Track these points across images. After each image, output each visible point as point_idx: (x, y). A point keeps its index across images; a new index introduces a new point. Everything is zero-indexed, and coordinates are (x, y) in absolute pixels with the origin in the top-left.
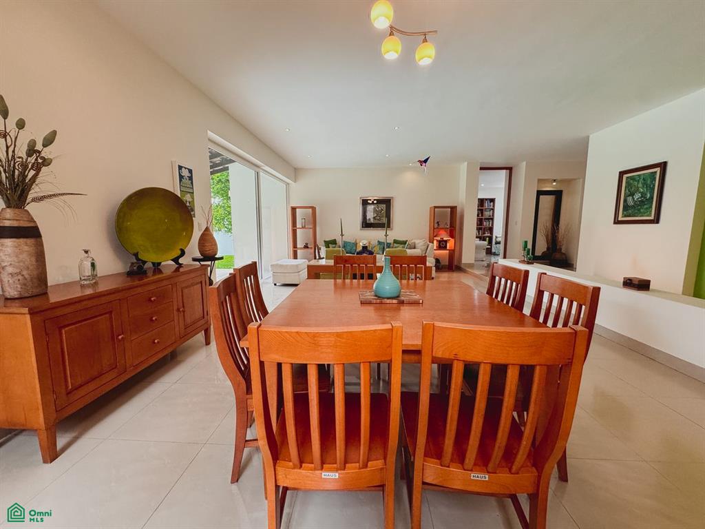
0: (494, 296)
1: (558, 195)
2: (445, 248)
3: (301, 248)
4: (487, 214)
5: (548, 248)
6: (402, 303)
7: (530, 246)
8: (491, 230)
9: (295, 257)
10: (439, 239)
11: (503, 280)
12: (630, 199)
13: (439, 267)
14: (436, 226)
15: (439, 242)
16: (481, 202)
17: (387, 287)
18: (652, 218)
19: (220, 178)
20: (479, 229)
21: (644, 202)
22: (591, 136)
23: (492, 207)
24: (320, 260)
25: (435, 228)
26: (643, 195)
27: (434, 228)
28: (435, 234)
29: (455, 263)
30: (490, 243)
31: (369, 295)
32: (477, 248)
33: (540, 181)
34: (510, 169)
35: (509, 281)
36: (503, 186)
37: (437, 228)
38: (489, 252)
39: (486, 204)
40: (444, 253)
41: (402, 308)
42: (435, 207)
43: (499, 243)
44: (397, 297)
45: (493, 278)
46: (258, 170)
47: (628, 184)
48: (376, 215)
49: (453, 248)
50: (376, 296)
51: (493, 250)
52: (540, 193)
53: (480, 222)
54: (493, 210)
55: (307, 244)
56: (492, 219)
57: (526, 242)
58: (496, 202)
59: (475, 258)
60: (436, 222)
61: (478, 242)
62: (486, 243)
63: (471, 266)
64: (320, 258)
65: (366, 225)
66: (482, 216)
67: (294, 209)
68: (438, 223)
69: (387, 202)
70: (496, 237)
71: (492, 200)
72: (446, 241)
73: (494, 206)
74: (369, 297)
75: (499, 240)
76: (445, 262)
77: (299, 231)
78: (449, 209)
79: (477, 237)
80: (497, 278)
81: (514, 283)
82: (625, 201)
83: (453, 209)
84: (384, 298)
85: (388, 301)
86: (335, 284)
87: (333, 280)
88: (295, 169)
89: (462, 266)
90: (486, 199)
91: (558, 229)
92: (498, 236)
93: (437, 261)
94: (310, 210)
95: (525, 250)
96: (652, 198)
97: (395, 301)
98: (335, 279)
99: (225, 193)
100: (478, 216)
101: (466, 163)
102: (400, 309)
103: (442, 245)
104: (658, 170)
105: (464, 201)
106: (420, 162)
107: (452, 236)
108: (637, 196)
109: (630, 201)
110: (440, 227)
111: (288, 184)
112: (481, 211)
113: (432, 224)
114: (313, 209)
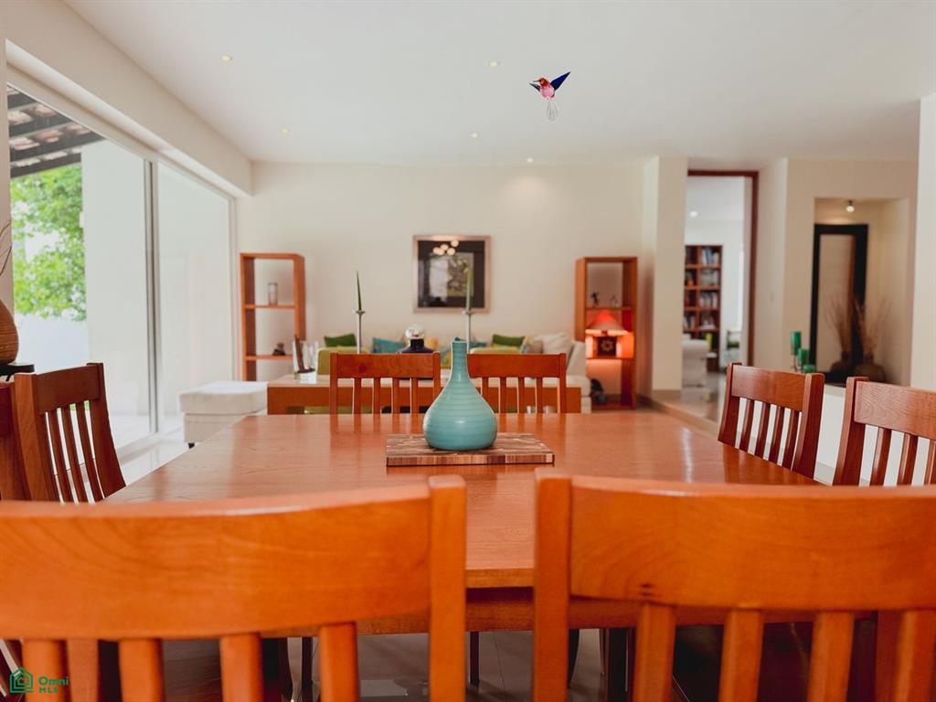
0: (737, 445)
1: (859, 235)
2: (612, 354)
3: (264, 357)
4: (706, 280)
5: (844, 355)
6: (499, 462)
7: (806, 345)
8: (715, 315)
9: (251, 375)
10: (598, 332)
11: (758, 406)
13: (601, 400)
14: (590, 303)
15: (599, 340)
16: (693, 252)
17: (461, 422)
19: (62, 183)
20: (688, 315)
23: (716, 265)
24: (302, 375)
25: (589, 309)
27: (586, 309)
28: (588, 323)
29: (638, 389)
30: (715, 345)
31: (413, 446)
32: (688, 355)
33: (820, 202)
34: (753, 175)
35: (773, 408)
37: (593, 308)
38: (713, 366)
39: (704, 259)
40: (611, 366)
41: (500, 476)
42: (588, 260)
43: (736, 346)
44: (487, 448)
45: (733, 402)
46: (151, 156)
48: (451, 279)
49: (631, 356)
50: (431, 447)
51: (723, 363)
52: (820, 230)
53: (691, 298)
54: (719, 270)
55: (281, 345)
56: (718, 292)
57: (798, 335)
58: (725, 252)
59: (683, 380)
60: (590, 293)
61: (688, 342)
62: (705, 344)
63: (673, 396)
64: (302, 370)
65: (428, 301)
66: (695, 283)
67: (248, 261)
68: (594, 296)
69: (475, 249)
70: (729, 333)
71: (717, 250)
72: (614, 340)
73: (720, 261)
74: (409, 450)
75: (734, 338)
76: (613, 387)
77: (261, 316)
78: (620, 264)
79: (685, 332)
80: (743, 403)
81: (788, 412)
83: (629, 263)
84: (450, 451)
85: (462, 459)
86: (334, 424)
87: (328, 416)
88: (253, 162)
89: (654, 397)
90: (703, 247)
91: (863, 311)
92: (732, 330)
93: (596, 385)
94: (290, 264)
95: (796, 353)
97: (479, 458)
98: (334, 413)
99: (70, 220)
100: (686, 283)
101: (656, 160)
102: (494, 478)
103: (605, 347)
105: (654, 247)
106: (544, 83)
107: (627, 324)
110: (601, 305)
111: (233, 199)
112: (692, 274)
113: (582, 301)
114: (298, 261)
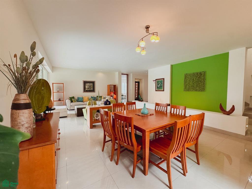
1: (139, 82)
12: (158, 85)
18: (163, 90)
21: (161, 86)
22: (149, 70)
26: (161, 85)
27: (110, 92)
33: (136, 79)
34: (128, 75)
36: (126, 79)
42: (109, 85)
47: (158, 82)
48: (89, 87)
49: (116, 98)
52: (136, 82)
65: (85, 91)
67: (53, 84)
69: (93, 83)
78: (113, 86)
82: (157, 86)
83: (115, 86)
88: (53, 67)
96: (162, 86)
101: (118, 72)
104: (163, 80)
105: (118, 84)
106: (153, 81)
107: (115, 94)
108: (159, 85)
109: (158, 86)
111: (48, 73)
